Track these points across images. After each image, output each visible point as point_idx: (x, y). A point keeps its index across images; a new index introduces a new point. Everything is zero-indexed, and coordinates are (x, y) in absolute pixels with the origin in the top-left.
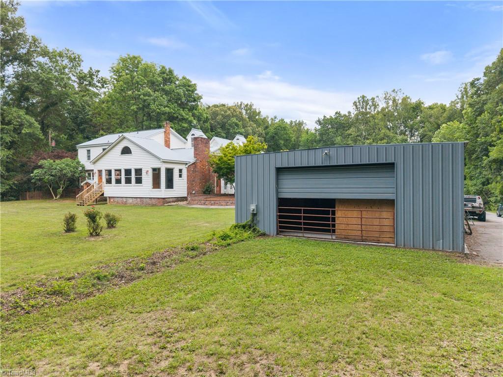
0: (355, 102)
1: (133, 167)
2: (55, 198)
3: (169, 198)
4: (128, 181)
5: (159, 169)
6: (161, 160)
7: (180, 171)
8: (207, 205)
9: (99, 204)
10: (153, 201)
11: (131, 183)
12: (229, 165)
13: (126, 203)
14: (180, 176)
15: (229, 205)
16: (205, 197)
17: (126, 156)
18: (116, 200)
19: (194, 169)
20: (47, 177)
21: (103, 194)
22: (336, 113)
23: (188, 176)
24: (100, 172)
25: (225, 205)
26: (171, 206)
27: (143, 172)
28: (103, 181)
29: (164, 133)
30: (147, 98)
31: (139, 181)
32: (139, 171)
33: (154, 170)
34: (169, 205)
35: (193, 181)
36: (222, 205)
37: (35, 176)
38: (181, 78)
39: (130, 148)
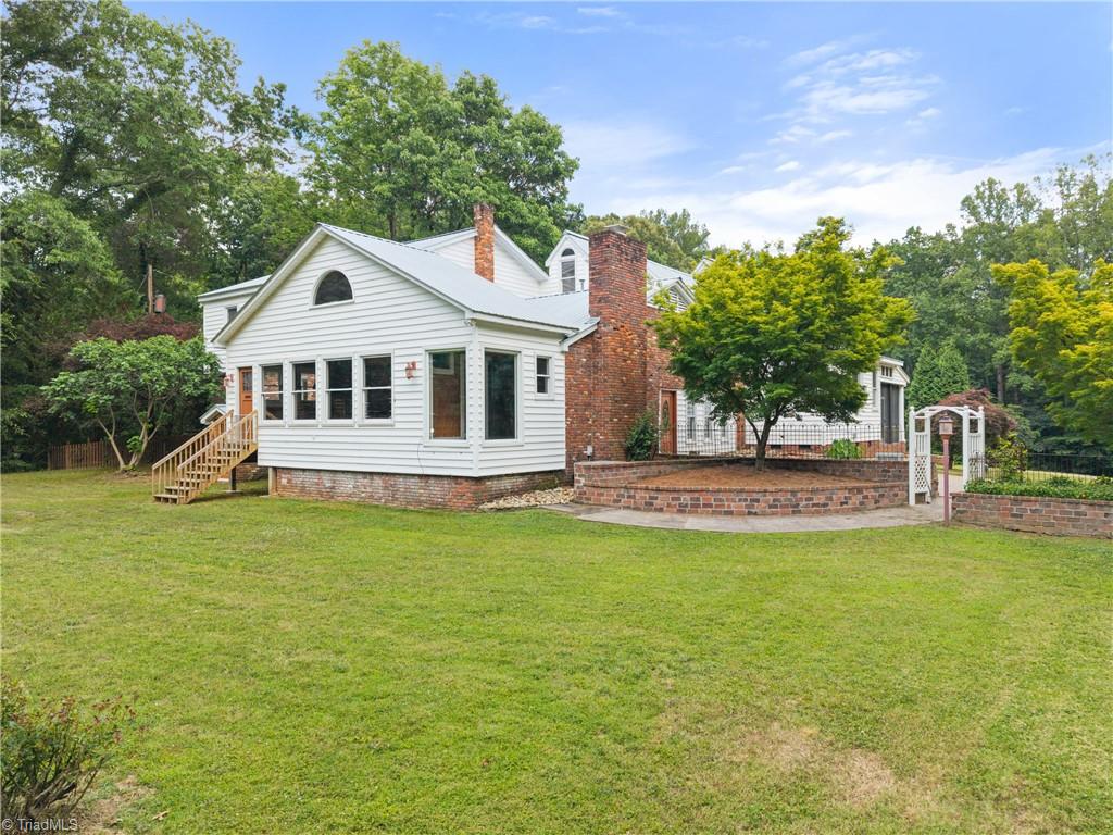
0: (968, 199)
1: (356, 352)
2: (122, 465)
3: (499, 477)
4: (341, 407)
5: (460, 355)
6: (469, 315)
7: (542, 364)
8: (660, 510)
9: (242, 494)
10: (436, 488)
11: (349, 415)
12: (754, 331)
13: (330, 494)
14: (542, 386)
15: (764, 514)
16: (640, 471)
17: (335, 310)
18: (298, 479)
19: (589, 358)
20: (92, 396)
21: (253, 458)
22: (911, 231)
23: (569, 387)
24: (246, 372)
25: (741, 514)
26: (509, 515)
27: (394, 367)
28: (254, 408)
29: (473, 242)
30: (420, 157)
31: (380, 406)
32: (379, 369)
33: (439, 359)
34: (499, 510)
35: (588, 405)
36: (729, 513)
37: (55, 394)
38: (516, 111)
39: (347, 274)
